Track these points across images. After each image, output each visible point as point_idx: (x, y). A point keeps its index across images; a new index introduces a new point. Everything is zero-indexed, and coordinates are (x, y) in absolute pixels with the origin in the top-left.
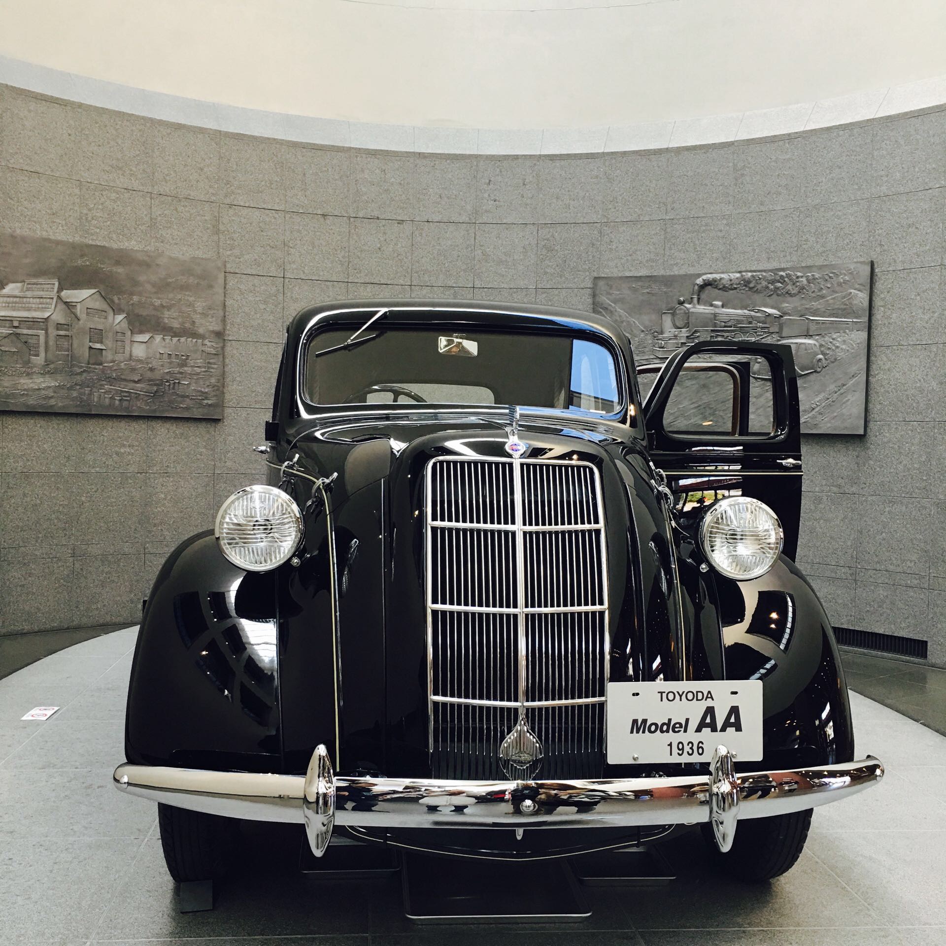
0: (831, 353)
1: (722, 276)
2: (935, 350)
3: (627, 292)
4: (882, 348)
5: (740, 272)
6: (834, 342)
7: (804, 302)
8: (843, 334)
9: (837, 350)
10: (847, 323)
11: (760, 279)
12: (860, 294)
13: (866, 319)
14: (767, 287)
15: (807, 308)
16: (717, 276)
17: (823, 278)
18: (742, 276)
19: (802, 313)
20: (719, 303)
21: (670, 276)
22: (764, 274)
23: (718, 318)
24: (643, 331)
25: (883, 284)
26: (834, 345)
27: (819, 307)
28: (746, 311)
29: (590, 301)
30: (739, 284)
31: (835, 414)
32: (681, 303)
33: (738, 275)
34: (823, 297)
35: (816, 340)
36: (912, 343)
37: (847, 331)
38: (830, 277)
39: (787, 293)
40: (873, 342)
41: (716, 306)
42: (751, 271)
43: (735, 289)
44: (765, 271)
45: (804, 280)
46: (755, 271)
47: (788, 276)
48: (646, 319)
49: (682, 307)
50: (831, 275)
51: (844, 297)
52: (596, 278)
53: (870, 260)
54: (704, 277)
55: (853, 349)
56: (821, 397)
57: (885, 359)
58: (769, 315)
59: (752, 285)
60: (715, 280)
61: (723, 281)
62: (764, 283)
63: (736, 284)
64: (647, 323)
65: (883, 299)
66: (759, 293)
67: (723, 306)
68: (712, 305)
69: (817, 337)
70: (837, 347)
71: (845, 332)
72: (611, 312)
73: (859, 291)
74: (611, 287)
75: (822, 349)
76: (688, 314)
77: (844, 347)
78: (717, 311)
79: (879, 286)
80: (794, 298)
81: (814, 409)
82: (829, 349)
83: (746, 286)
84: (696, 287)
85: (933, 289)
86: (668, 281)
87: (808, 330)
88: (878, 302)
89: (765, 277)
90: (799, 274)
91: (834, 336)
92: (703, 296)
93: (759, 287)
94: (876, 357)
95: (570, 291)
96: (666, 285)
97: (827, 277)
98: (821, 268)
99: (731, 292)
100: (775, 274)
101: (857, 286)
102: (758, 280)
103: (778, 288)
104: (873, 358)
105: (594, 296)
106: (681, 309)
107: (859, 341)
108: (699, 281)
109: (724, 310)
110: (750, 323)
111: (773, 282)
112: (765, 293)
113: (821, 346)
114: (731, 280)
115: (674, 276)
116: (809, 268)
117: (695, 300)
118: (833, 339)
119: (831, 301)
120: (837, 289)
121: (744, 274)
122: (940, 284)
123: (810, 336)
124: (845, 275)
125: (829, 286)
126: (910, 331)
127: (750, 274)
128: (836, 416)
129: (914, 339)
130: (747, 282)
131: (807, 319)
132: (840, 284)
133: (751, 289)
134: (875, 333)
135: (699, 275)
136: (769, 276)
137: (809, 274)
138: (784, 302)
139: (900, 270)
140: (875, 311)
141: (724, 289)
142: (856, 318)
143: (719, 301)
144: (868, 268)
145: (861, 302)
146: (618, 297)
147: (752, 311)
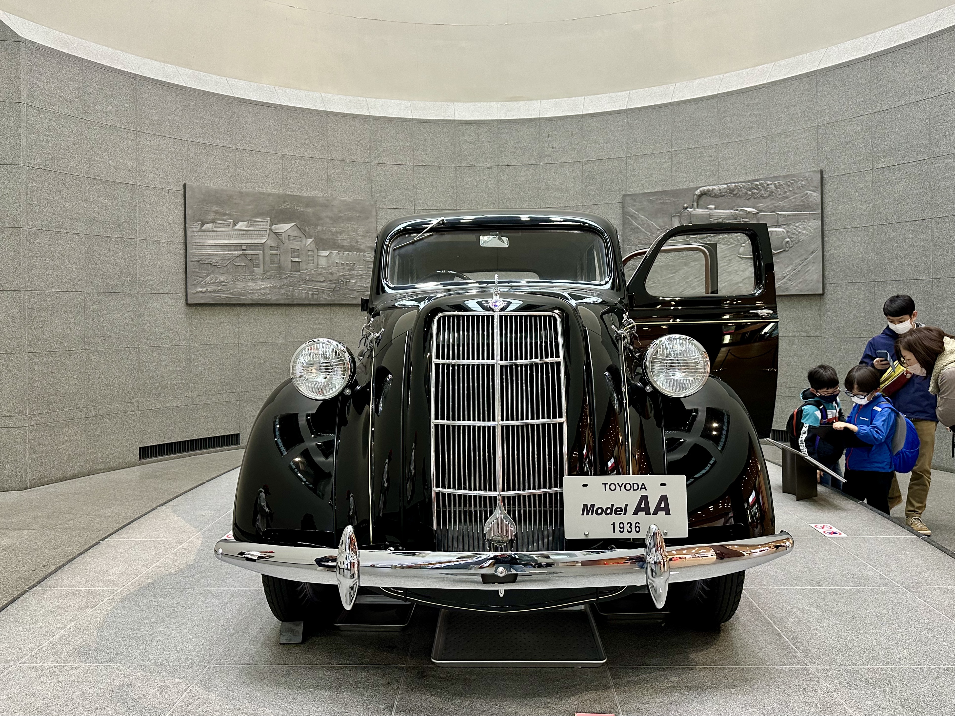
0: (795, 237)
1: (714, 187)
2: (871, 230)
3: (646, 203)
4: (832, 231)
5: (726, 184)
6: (797, 229)
7: (773, 202)
8: (803, 223)
9: (800, 234)
10: (806, 215)
11: (741, 188)
12: (814, 194)
13: (820, 211)
14: (747, 193)
15: (775, 206)
16: (710, 188)
17: (786, 184)
18: (728, 186)
19: (773, 209)
20: (713, 207)
21: (677, 190)
22: (744, 184)
23: (712, 217)
24: (659, 230)
25: (830, 186)
26: (797, 231)
27: (785, 205)
28: (731, 211)
29: (621, 211)
30: (726, 192)
31: (801, 280)
32: (685, 208)
33: (725, 186)
34: (787, 198)
35: (784, 228)
36: (854, 226)
37: (806, 220)
38: (792, 183)
39: (761, 196)
40: (826, 228)
41: (711, 209)
42: (734, 183)
43: (724, 196)
44: (744, 182)
45: (773, 186)
46: (737, 183)
47: (761, 184)
48: (660, 221)
49: (686, 211)
50: (792, 182)
51: (802, 197)
52: (624, 195)
53: (820, 169)
54: (701, 189)
55: (811, 233)
56: (790, 268)
57: (835, 239)
58: (749, 212)
59: (735, 193)
60: (709, 191)
61: (714, 191)
62: (744, 191)
63: (724, 193)
64: (662, 224)
65: (830, 196)
66: (741, 197)
67: (715, 209)
68: (707, 208)
69: (784, 226)
70: (800, 232)
71: (804, 221)
72: (636, 218)
73: (813, 191)
74: (635, 201)
75: (789, 234)
76: (690, 216)
77: (804, 232)
78: (711, 212)
79: (828, 187)
80: (766, 200)
81: (785, 277)
82: (794, 234)
83: (731, 193)
84: (695, 196)
85: (867, 187)
86: (675, 194)
87: (778, 222)
88: (827, 199)
89: (744, 186)
90: (769, 182)
91: (797, 225)
92: (701, 202)
93: (740, 193)
94: (828, 237)
95: (606, 205)
96: (673, 196)
97: (789, 184)
98: (784, 177)
99: (721, 198)
100: (752, 184)
101: (811, 188)
102: (739, 189)
103: (754, 193)
104: (826, 239)
105: (623, 207)
106: (685, 213)
107: (815, 227)
108: (698, 192)
109: (716, 211)
110: (736, 219)
111: (750, 190)
112: (745, 197)
113: (788, 232)
114: (720, 190)
115: (680, 189)
116: (776, 178)
117: (695, 206)
118: (796, 227)
119: (793, 200)
120: (797, 191)
121: (729, 185)
122: (873, 183)
123: (780, 226)
124: (802, 181)
125: (791, 189)
126: (852, 218)
127: (734, 185)
128: (801, 282)
129: (856, 223)
130: (731, 191)
131: (777, 213)
132: (798, 188)
133: (735, 195)
134: (827, 220)
135: (697, 188)
136: (749, 185)
137: (776, 182)
138: (758, 203)
139: (842, 175)
140: (825, 205)
141: (716, 196)
142: (812, 211)
143: (712, 205)
144: (819, 176)
145: (815, 199)
146: (640, 207)
147: (737, 210)
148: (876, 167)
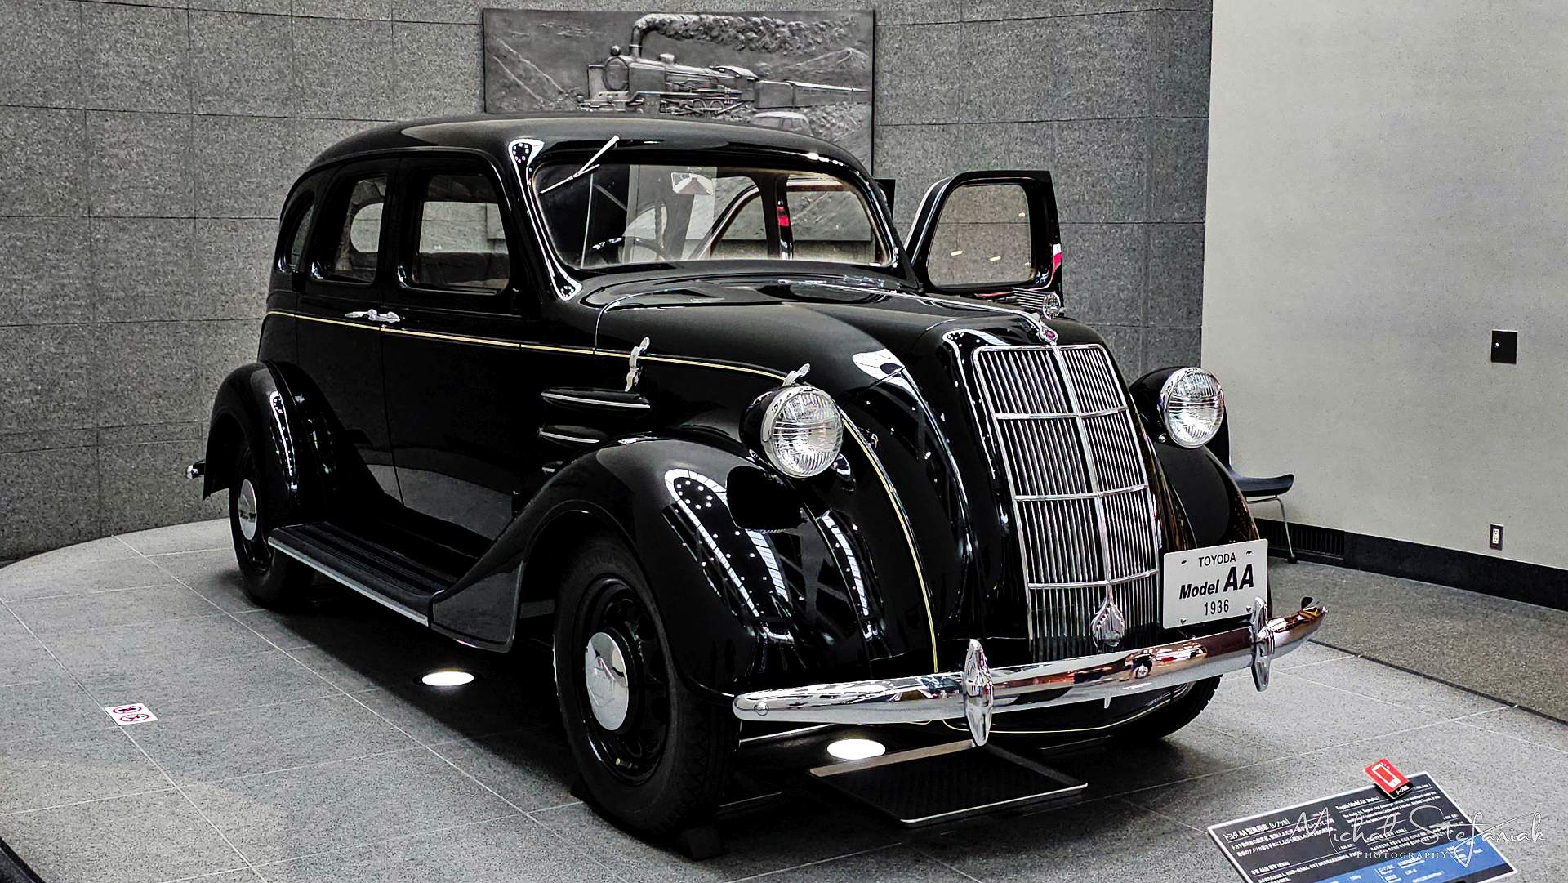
0: (825, 132)
1: (674, 17)
2: (955, 132)
3: (533, 34)
4: (889, 128)
5: (698, 14)
6: (829, 118)
7: (786, 61)
8: (841, 108)
9: (833, 129)
10: (845, 93)
11: (726, 25)
12: (861, 55)
13: (871, 89)
14: (737, 38)
15: (790, 70)
16: (667, 17)
17: (810, 29)
18: (701, 19)
19: (785, 75)
20: (671, 57)
21: (597, 13)
22: (732, 18)
23: (668, 78)
24: (561, 93)
25: (888, 43)
26: (829, 121)
27: (807, 68)
28: (707, 70)
29: (477, 43)
30: (697, 30)
31: (833, 214)
32: (616, 54)
33: (696, 18)
34: (812, 55)
35: (805, 114)
36: (927, 122)
37: (845, 103)
38: (822, 29)
39: (764, 47)
40: (878, 118)
41: (667, 62)
42: (713, 14)
43: (692, 37)
44: (732, 14)
45: (785, 30)
46: (718, 14)
47: (765, 23)
48: (564, 75)
49: (617, 60)
50: (821, 26)
51: (840, 57)
52: (483, 12)
53: (871, 9)
54: (648, 18)
55: (854, 127)
57: (893, 142)
58: (741, 77)
59: (714, 33)
60: (663, 23)
61: (675, 25)
62: (732, 32)
63: (693, 31)
64: (567, 81)
65: (888, 63)
66: (725, 44)
67: (675, 61)
68: (659, 59)
69: (806, 111)
70: (833, 125)
71: (842, 105)
72: (513, 62)
73: (859, 50)
74: (510, 24)
75: (813, 126)
76: (627, 72)
77: (842, 124)
78: (669, 67)
79: (884, 44)
80: (774, 55)
81: (804, 207)
82: (823, 126)
83: (706, 33)
84: (637, 32)
85: (951, 53)
86: (595, 20)
87: (793, 100)
88: (883, 66)
89: (732, 23)
90: (779, 22)
91: (829, 110)
92: (647, 45)
93: (725, 36)
94: (881, 139)
95: (446, 27)
96: (591, 26)
97: (816, 29)
98: (809, 15)
99: (687, 41)
100: (747, 20)
101: (856, 44)
102: (723, 28)
103: (751, 40)
104: (877, 141)
105: (483, 36)
106: (616, 63)
107: (860, 118)
108: (641, 23)
109: (677, 66)
110: (715, 87)
111: (743, 31)
112: (733, 45)
113: (812, 122)
114: (686, 25)
115: (603, 13)
116: (792, 14)
117: (636, 51)
118: (827, 113)
119: (823, 62)
120: (831, 45)
121: (703, 16)
122: (960, 47)
123: (797, 108)
124: (841, 27)
125: (820, 40)
126: (924, 107)
127: (711, 17)
128: (833, 218)
129: (929, 117)
130: (708, 29)
131: (792, 84)
132: (833, 39)
133: (714, 38)
134: (880, 106)
135: (640, 15)
136: (740, 22)
137: (792, 23)
138: (758, 60)
139: (909, 25)
140: (879, 78)
141: (677, 36)
142: (856, 86)
143: (670, 53)
144: (871, 20)
145: (862, 65)
146: (521, 40)
147: (717, 70)
148: (967, 16)
